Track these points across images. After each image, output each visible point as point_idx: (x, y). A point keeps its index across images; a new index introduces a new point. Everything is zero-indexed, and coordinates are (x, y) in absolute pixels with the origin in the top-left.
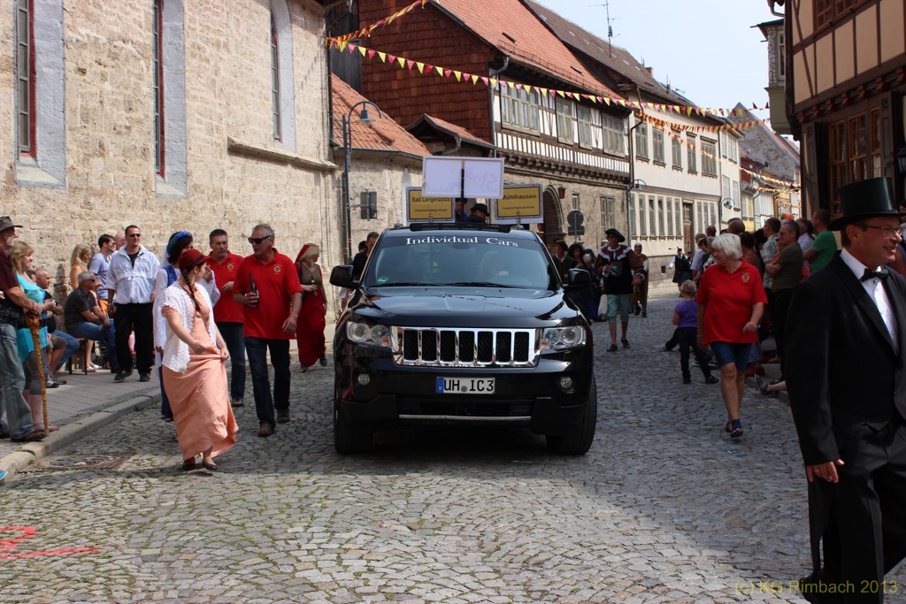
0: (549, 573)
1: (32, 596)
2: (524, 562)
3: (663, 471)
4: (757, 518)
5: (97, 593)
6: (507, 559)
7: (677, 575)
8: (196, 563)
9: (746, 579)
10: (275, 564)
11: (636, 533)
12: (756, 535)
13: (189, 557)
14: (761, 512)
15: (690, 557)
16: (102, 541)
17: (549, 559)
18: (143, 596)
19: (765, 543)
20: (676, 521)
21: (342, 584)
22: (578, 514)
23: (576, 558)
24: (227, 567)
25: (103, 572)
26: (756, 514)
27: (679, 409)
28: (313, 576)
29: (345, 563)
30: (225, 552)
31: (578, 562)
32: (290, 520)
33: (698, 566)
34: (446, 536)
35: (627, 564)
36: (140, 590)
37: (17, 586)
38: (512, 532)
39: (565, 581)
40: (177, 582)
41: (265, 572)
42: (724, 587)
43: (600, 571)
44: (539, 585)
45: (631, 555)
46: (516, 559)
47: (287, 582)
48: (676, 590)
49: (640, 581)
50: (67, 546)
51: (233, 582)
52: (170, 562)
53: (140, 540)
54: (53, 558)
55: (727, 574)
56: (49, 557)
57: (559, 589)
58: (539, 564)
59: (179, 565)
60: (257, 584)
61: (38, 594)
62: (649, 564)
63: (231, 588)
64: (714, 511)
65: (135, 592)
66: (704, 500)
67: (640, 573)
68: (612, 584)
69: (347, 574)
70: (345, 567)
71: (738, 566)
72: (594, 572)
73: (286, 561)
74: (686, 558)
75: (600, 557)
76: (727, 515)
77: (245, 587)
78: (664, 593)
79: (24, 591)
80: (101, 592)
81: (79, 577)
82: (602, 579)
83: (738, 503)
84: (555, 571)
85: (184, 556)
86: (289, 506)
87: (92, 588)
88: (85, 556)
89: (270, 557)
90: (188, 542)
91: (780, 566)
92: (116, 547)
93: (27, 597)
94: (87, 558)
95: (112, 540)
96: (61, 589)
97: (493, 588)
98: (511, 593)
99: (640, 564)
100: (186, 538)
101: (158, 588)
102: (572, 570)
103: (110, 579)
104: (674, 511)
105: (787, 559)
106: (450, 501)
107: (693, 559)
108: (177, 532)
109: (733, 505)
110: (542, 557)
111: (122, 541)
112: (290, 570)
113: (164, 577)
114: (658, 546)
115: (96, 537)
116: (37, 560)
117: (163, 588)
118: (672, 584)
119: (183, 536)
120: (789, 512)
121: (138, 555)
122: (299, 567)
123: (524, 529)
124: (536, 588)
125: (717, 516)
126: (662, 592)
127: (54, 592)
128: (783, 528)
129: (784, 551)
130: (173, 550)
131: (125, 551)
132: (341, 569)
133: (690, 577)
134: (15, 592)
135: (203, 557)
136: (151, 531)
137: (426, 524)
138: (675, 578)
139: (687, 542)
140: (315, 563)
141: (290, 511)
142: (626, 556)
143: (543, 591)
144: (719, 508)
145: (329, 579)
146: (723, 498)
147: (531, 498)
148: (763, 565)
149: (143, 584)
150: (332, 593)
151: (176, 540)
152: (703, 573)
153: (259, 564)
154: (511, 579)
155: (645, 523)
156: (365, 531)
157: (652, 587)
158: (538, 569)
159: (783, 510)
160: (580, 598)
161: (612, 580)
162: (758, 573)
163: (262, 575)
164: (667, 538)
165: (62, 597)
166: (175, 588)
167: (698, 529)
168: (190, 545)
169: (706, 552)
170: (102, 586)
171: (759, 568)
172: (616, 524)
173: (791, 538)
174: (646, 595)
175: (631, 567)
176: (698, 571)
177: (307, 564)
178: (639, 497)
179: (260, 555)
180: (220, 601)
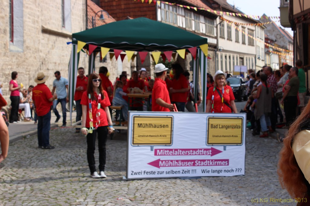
4: (283, 197)
11: (230, 203)
14: (284, 194)
20: (247, 198)
22: (204, 194)
26: (282, 195)
32: (77, 196)
34: (147, 203)
38: (176, 202)
64: (264, 194)
66: (258, 189)
76: (269, 196)
83: (274, 190)
86: (76, 190)
104: (246, 193)
106: (147, 188)
108: (27, 201)
109: (271, 191)
119: (30, 203)
123: (181, 201)
136: (14, 201)
137: (137, 198)
141: (77, 192)
144: (265, 192)
146: (267, 188)
147: (183, 187)
155: (233, 199)
156: (111, 201)
172: (221, 199)
178: (230, 187)
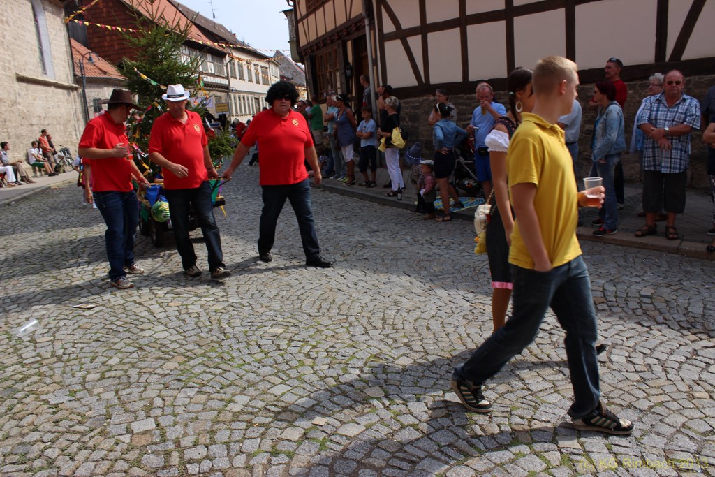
3: (248, 218)
6: (176, 264)
8: (19, 285)
9: (286, 260)
10: (61, 280)
13: (15, 282)
14: (293, 231)
19: (294, 243)
21: (96, 285)
24: (36, 285)
27: (255, 191)
28: (81, 283)
29: (97, 275)
32: (67, 259)
45: (233, 256)
52: (5, 286)
73: (67, 278)
77: (46, 292)
78: (250, 270)
85: (13, 283)
86: (66, 253)
89: (58, 277)
99: (239, 260)
100: (13, 274)
108: (8, 271)
112: (69, 282)
113: (3, 293)
114: (246, 251)
117: (3, 298)
122: (73, 280)
130: (6, 280)
132: (95, 278)
135: (22, 282)
138: (255, 264)
140: (82, 277)
141: (67, 255)
142: (232, 257)
148: (294, 254)
150: (91, 290)
151: (8, 275)
153: (53, 281)
155: (240, 242)
157: (245, 269)
163: (55, 286)
164: (251, 247)
166: (9, 298)
168: (16, 277)
178: (238, 231)
179: (53, 277)
180: (33, 300)
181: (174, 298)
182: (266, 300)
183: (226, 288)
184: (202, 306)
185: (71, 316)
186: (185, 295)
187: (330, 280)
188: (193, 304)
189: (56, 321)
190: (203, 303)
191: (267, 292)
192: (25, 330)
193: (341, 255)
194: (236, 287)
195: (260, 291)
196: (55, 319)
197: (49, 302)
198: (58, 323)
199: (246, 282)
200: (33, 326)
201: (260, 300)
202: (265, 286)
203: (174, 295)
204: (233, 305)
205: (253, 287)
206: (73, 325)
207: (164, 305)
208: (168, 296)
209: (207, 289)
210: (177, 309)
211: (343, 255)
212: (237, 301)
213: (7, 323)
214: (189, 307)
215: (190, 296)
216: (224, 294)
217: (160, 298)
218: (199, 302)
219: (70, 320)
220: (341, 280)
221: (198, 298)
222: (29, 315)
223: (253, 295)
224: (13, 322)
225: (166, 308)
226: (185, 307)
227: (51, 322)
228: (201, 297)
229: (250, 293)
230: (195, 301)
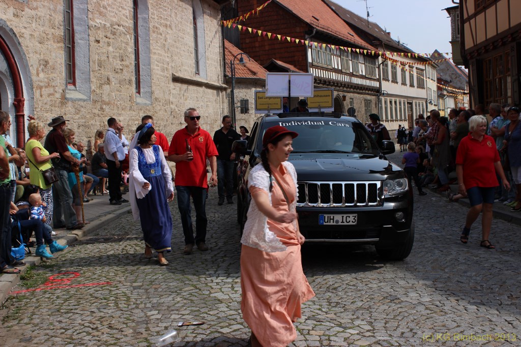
0: (340, 293)
1: (79, 307)
2: (327, 288)
4: (448, 264)
5: (111, 305)
6: (318, 286)
7: (406, 294)
8: (160, 290)
9: (442, 295)
10: (200, 290)
12: (447, 273)
13: (157, 287)
14: (450, 261)
15: (413, 284)
16: (113, 279)
17: (340, 286)
18: (134, 306)
19: (452, 277)
21: (234, 299)
23: (354, 285)
24: (176, 292)
25: (114, 295)
26: (447, 262)
28: (220, 296)
29: (236, 289)
30: (174, 284)
31: (355, 287)
32: (207, 267)
33: (417, 289)
35: (380, 288)
36: (132, 303)
37: (71, 301)
39: (348, 297)
40: (151, 299)
41: (195, 294)
42: (430, 299)
43: (366, 292)
44: (335, 299)
45: (382, 284)
46: (323, 286)
47: (206, 299)
48: (406, 301)
49: (387, 297)
50: (95, 282)
51: (179, 299)
52: (147, 289)
53: (131, 278)
54: (89, 288)
55: (432, 293)
56: (87, 287)
57: (345, 301)
58: (335, 289)
59: (152, 291)
60: (191, 300)
61: (82, 305)
62: (391, 288)
63: (178, 302)
64: (425, 261)
65: (130, 305)
66: (420, 255)
67: (387, 293)
68: (373, 298)
69: (237, 295)
70: (235, 291)
71: (438, 289)
72: (363, 293)
73: (206, 288)
74: (411, 285)
75: (366, 285)
76: (432, 263)
77: (185, 301)
78: (400, 303)
79: (75, 304)
80: (113, 305)
81: (102, 297)
82: (367, 296)
83: (438, 256)
84: (343, 293)
85: (154, 286)
87: (109, 302)
88: (104, 286)
89: (198, 286)
90: (156, 279)
91: (460, 289)
92: (120, 282)
93: (77, 307)
94: (106, 288)
95: (118, 278)
96: (93, 303)
97: (312, 301)
98: (321, 303)
99: (388, 289)
100: (155, 277)
101: (142, 303)
102: (352, 291)
103: (117, 298)
105: (463, 285)
107: (415, 286)
108: (150, 274)
109: (435, 258)
110: (336, 285)
111: (123, 279)
112: (208, 293)
113: (144, 297)
114: (397, 280)
115: (110, 277)
116: (81, 289)
117: (144, 302)
118: (404, 299)
119: (153, 276)
120: (464, 261)
121: (131, 286)
122: (212, 291)
124: (334, 301)
125: (427, 263)
126: (399, 303)
127: (90, 304)
128: (461, 269)
129: (462, 281)
130: (148, 283)
131: (125, 284)
132: (234, 292)
133: (413, 295)
134: (71, 305)
135: (163, 287)
136: (137, 274)
138: (406, 295)
139: (411, 277)
140: (221, 289)
141: (207, 263)
142: (379, 284)
143: (337, 303)
144: (428, 259)
145: (227, 297)
146: (430, 254)
148: (451, 288)
149: (134, 300)
150: (229, 304)
151: (150, 278)
152: (420, 293)
153: (192, 290)
154: (320, 296)
155: (389, 268)
157: (393, 300)
158: (335, 291)
159: (461, 259)
160: (356, 306)
161: (373, 297)
162: (448, 293)
163: (194, 295)
164: (401, 275)
165: (94, 307)
166: (150, 303)
167: (417, 270)
168: (157, 280)
169: (421, 282)
170: (113, 302)
171: (448, 290)
173: (465, 274)
174: (390, 304)
175: (382, 290)
176: (417, 292)
177: (216, 290)
179: (192, 285)
180: (173, 308)
181: (316, 325)
182: (418, 342)
183: (373, 321)
184: (345, 339)
185: (208, 332)
186: (328, 324)
187: (495, 327)
188: (335, 335)
189: (194, 335)
190: (347, 335)
191: (419, 332)
192: (164, 341)
193: (508, 297)
194: (384, 321)
195: (411, 330)
196: (193, 333)
197: (187, 312)
198: (195, 337)
199: (395, 316)
200: (171, 337)
201: (412, 340)
202: (418, 324)
203: (316, 323)
204: (381, 342)
205: (403, 323)
206: (210, 341)
207: (305, 332)
208: (309, 322)
209: (351, 319)
210: (319, 339)
211: (509, 297)
212: (385, 338)
213: (147, 329)
214: (332, 338)
215: (333, 325)
216: (369, 328)
217: (301, 323)
218: (342, 334)
219: (207, 335)
220: (509, 328)
221: (341, 329)
222: (169, 324)
223: (403, 333)
224: (153, 330)
225: (307, 336)
226: (327, 337)
227: (189, 335)
228: (345, 328)
229: (400, 330)
230: (339, 332)
